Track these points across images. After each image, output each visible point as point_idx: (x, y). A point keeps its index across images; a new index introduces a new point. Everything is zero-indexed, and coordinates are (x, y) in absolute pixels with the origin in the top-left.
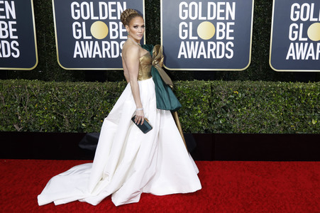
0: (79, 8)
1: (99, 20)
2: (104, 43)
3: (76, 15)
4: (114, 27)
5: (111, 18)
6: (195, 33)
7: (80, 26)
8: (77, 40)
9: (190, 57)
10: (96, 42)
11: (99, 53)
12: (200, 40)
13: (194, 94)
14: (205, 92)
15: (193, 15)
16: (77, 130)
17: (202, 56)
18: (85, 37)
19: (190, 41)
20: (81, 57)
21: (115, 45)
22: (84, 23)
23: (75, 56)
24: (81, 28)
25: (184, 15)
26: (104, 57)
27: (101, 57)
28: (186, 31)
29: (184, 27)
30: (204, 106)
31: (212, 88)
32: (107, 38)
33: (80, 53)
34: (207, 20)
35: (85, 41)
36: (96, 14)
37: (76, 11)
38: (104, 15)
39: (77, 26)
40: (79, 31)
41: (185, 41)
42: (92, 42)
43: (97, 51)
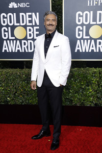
0: (6, 18)
1: (20, 26)
2: (23, 41)
3: (4, 22)
4: (30, 30)
5: (28, 24)
6: (87, 34)
7: (7, 30)
8: (5, 40)
9: (84, 51)
10: (18, 41)
11: (20, 49)
12: (91, 39)
13: (87, 78)
14: (95, 76)
15: (86, 21)
16: (4, 102)
17: (93, 50)
18: (10, 38)
19: (84, 40)
20: (8, 51)
21: (31, 43)
22: (9, 28)
23: (3, 51)
24: (8, 32)
25: (79, 21)
26: (23, 51)
27: (21, 51)
28: (81, 33)
29: (79, 30)
30: (94, 86)
31: (100, 73)
32: (26, 39)
33: (7, 49)
34: (96, 24)
35: (10, 40)
36: (18, 21)
37: (4, 19)
38: (23, 22)
39: (4, 30)
40: (6, 33)
41: (80, 39)
42: (15, 41)
43: (18, 47)
